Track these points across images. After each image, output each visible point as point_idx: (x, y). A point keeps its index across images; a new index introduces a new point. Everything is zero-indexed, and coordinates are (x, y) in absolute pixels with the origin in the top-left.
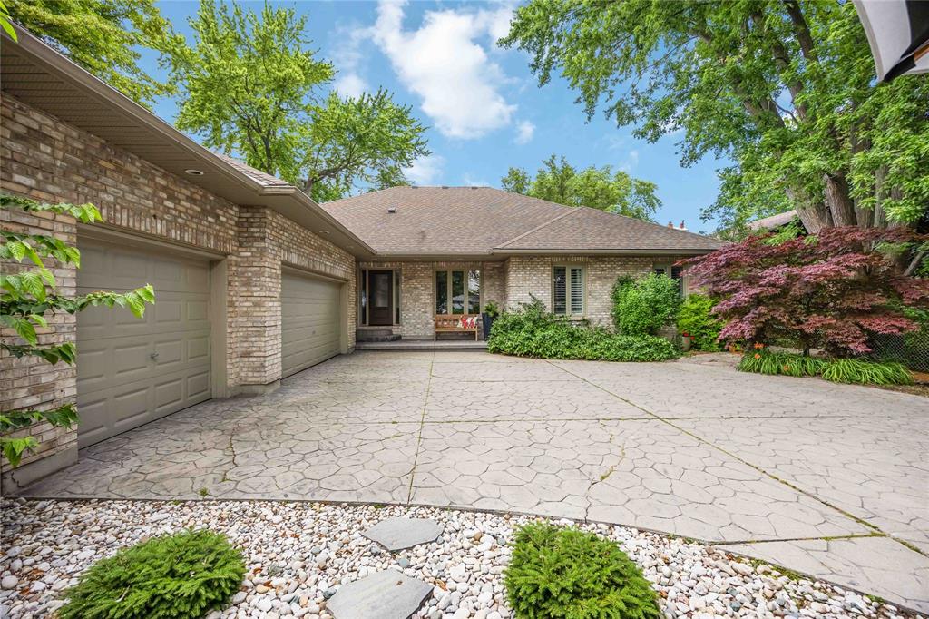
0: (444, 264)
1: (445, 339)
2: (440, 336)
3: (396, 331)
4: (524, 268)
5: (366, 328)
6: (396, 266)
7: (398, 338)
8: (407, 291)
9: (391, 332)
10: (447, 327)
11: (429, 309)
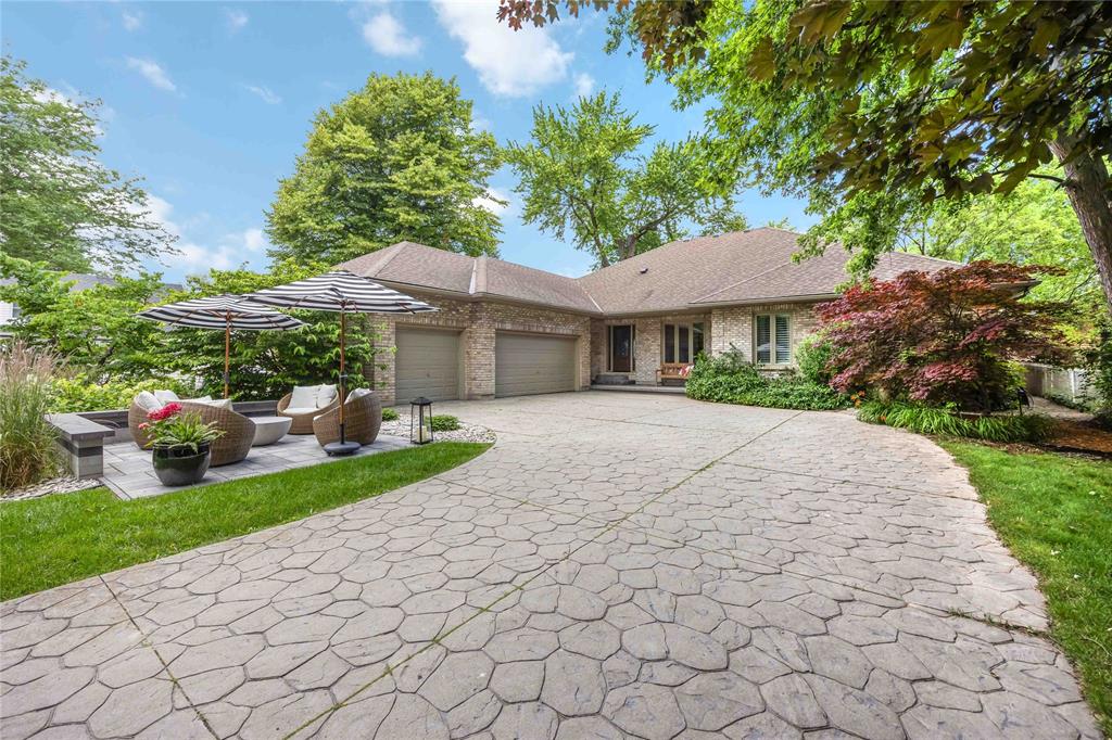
0: (670, 318)
1: (668, 384)
2: (664, 383)
3: (631, 377)
4: (725, 319)
5: (608, 373)
6: (632, 321)
7: (633, 383)
8: (640, 343)
9: (627, 378)
10: (672, 375)
11: (658, 358)
